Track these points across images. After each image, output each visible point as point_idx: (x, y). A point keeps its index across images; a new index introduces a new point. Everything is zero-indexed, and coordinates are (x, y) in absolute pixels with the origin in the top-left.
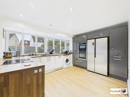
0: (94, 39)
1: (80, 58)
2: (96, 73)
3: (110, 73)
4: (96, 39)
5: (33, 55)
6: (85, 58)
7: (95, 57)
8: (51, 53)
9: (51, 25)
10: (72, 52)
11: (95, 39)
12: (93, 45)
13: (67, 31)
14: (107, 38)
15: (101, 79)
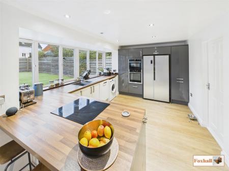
0: (153, 56)
1: (131, 81)
2: (155, 100)
3: (172, 98)
4: (156, 56)
5: (58, 86)
6: (140, 82)
7: (154, 79)
9: (102, 33)
10: (117, 72)
12: (152, 63)
14: (168, 56)
15: (166, 107)
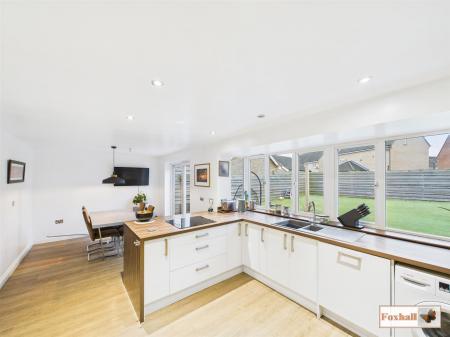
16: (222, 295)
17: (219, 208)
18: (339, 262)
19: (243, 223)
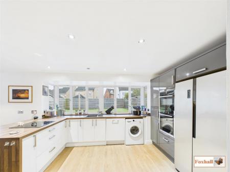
0: (192, 80)
1: (161, 128)
4: (197, 79)
5: (80, 114)
7: (194, 136)
8: (108, 112)
10: (150, 112)
11: (194, 78)
13: (125, 70)
16: (67, 156)
17: (43, 116)
18: (113, 123)
19: (68, 121)
